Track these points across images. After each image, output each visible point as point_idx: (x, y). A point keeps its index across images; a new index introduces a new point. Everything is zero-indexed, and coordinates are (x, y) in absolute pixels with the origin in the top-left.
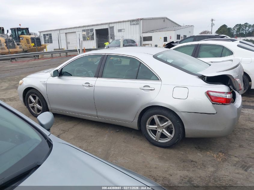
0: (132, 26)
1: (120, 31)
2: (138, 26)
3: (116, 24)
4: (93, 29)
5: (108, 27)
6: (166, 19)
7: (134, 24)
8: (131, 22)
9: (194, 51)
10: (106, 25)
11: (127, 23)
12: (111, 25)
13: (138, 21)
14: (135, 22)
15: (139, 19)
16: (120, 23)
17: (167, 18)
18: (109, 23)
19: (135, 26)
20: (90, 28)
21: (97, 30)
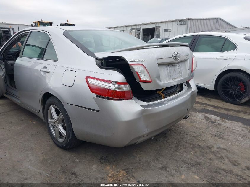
0: (179, 26)
1: (166, 30)
2: (185, 26)
3: (162, 23)
4: (140, 28)
5: (155, 27)
6: (219, 21)
7: (181, 24)
8: (178, 22)
9: (191, 42)
10: (153, 25)
11: (174, 23)
12: (158, 25)
13: (186, 21)
14: (182, 22)
15: (187, 19)
16: (167, 23)
17: (221, 19)
18: (156, 23)
19: (182, 26)
20: (138, 27)
21: (144, 30)
